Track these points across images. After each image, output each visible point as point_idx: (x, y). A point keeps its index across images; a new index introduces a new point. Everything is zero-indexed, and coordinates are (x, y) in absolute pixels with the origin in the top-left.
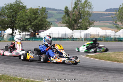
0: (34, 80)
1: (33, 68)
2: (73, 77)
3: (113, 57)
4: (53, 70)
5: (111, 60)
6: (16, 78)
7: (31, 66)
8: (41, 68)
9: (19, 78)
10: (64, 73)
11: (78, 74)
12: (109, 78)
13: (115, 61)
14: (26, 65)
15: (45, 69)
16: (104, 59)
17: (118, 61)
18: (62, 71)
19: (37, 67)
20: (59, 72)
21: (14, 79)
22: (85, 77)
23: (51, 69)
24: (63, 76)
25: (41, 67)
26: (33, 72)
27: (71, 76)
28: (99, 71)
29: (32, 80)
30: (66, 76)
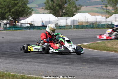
0: (30, 76)
1: (24, 61)
2: (73, 71)
3: (109, 47)
4: (47, 63)
5: (108, 50)
6: (9, 74)
7: (20, 59)
8: (33, 62)
9: (11, 74)
10: (61, 66)
11: (78, 68)
12: (115, 71)
13: (113, 51)
14: (14, 58)
15: (38, 62)
16: (100, 49)
17: (116, 51)
18: (58, 64)
19: (28, 60)
20: (55, 66)
21: (7, 75)
22: (87, 71)
23: (45, 62)
24: (61, 69)
25: (33, 60)
26: (25, 66)
27: (71, 70)
28: (100, 63)
29: (28, 75)
30: (65, 69)
